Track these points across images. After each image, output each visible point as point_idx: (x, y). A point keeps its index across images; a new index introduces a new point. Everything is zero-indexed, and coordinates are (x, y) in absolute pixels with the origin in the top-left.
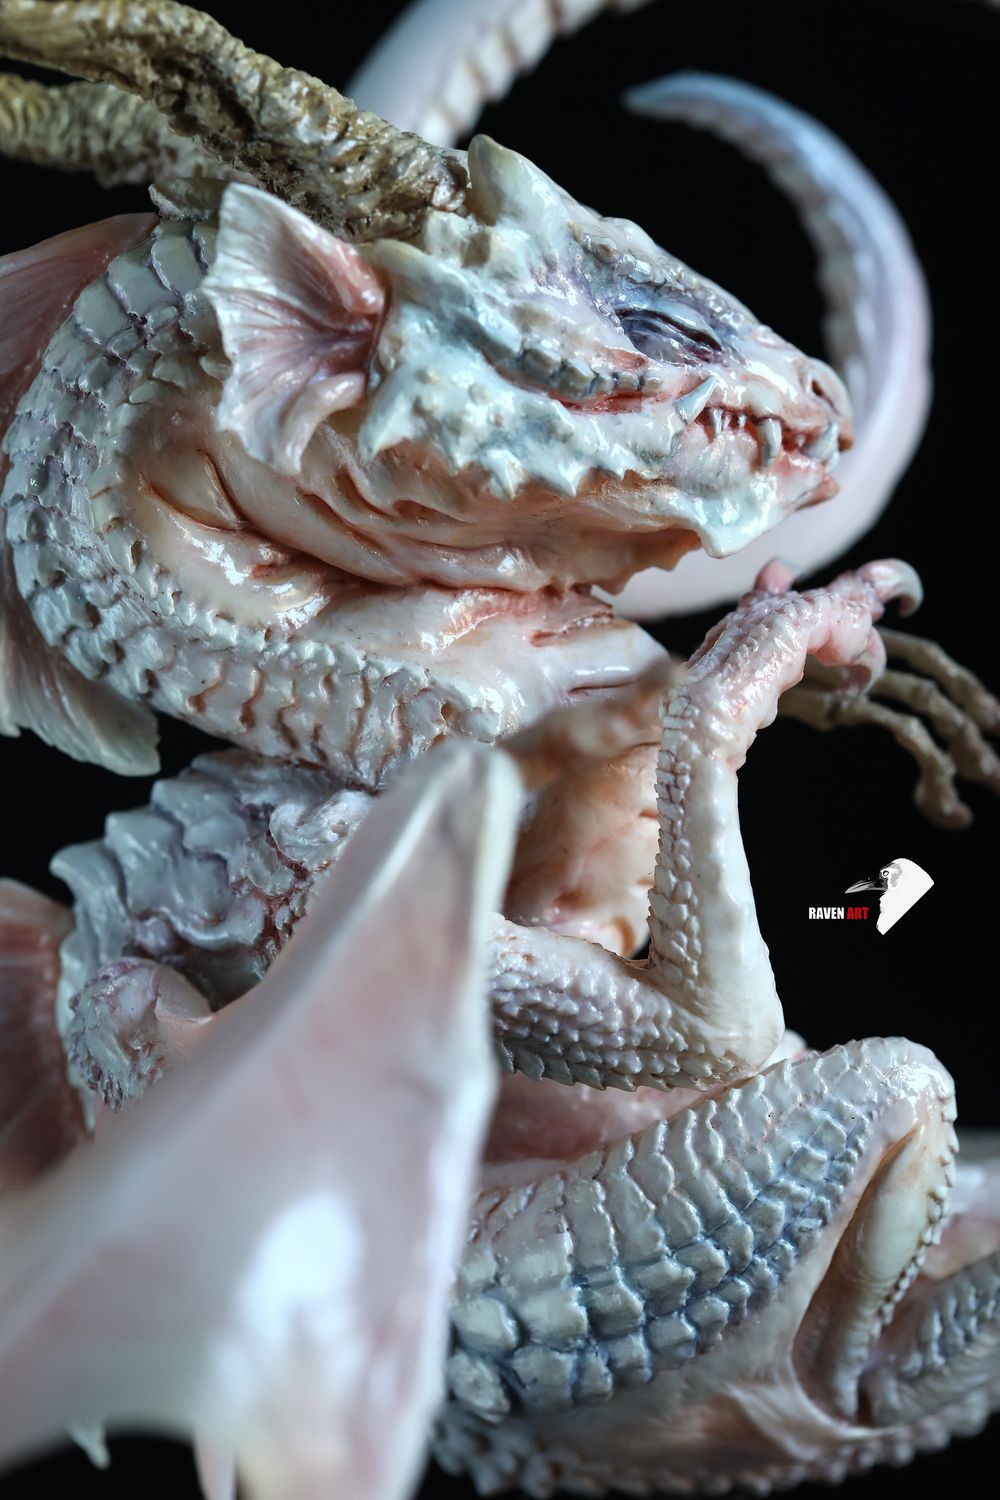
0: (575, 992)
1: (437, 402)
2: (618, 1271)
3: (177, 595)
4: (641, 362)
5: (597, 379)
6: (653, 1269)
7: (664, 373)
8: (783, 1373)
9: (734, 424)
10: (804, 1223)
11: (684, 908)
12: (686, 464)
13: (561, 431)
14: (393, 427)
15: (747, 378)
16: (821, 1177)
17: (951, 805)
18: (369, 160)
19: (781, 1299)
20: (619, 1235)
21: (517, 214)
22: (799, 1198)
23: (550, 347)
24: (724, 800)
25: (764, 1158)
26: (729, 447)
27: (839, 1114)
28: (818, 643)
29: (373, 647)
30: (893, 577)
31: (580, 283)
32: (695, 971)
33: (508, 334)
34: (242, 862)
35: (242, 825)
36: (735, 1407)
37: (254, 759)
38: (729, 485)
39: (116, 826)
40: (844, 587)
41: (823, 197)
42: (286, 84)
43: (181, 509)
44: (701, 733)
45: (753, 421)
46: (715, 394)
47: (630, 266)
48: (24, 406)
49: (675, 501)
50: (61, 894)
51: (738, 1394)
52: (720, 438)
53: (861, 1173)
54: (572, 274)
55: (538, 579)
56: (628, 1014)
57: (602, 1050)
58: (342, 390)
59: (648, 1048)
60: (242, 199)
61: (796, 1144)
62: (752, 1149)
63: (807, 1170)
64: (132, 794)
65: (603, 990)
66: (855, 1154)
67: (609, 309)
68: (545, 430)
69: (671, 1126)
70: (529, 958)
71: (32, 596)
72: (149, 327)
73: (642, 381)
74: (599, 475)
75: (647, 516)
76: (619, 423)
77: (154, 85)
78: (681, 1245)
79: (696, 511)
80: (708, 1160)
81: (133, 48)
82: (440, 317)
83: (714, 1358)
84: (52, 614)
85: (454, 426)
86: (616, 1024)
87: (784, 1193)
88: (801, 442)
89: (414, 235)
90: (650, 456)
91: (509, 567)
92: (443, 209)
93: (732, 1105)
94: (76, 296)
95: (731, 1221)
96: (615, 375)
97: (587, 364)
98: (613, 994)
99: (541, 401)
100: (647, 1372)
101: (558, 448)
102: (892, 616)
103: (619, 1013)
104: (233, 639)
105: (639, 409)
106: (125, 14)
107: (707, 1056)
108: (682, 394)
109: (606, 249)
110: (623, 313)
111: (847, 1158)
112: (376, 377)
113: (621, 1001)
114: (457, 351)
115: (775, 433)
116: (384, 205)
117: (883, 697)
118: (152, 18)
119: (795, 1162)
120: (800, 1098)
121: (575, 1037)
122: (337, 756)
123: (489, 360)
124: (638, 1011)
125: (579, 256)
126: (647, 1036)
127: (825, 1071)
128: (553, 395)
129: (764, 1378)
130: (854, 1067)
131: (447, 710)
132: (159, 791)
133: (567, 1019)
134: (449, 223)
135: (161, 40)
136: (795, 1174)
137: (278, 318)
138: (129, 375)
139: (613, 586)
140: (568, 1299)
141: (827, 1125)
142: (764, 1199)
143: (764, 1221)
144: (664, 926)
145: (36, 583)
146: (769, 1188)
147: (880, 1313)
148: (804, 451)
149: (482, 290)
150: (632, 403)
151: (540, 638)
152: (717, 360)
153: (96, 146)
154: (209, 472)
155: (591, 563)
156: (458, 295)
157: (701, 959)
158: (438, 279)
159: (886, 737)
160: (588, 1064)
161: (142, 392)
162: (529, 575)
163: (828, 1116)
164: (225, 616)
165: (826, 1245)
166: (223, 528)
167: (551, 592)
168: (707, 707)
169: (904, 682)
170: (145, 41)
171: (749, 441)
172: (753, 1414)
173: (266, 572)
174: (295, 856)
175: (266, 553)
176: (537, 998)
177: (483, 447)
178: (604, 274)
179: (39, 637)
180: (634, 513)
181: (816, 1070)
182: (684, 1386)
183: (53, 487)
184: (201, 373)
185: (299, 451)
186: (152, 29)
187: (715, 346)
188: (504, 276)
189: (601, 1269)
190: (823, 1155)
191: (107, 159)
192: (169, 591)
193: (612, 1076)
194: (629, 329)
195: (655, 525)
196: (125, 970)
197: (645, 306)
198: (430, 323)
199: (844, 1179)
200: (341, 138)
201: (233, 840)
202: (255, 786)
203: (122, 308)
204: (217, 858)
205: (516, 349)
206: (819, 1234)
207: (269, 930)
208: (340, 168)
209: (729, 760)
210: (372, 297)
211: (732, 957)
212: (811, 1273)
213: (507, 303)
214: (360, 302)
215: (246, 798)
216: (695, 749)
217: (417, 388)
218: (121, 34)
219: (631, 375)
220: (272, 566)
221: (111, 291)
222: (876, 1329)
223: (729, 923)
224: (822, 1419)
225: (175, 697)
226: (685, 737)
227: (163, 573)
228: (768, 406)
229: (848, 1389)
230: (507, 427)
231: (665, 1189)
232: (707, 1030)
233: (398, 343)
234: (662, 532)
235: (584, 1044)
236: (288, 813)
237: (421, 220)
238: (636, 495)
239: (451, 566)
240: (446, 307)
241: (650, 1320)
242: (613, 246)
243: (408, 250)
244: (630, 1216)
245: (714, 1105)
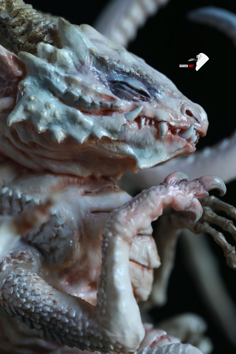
0: (68, 315)
1: (33, 107)
4: (112, 99)
5: (93, 104)
7: (122, 103)
9: (150, 124)
12: (129, 136)
13: (78, 121)
14: (18, 115)
18: (25, 25)
23: (76, 91)
26: (148, 131)
33: (63, 87)
38: (147, 144)
45: (157, 123)
46: (142, 112)
49: (127, 148)
52: (143, 127)
55: (87, 174)
56: (84, 325)
57: (76, 336)
67: (105, 80)
68: (73, 120)
70: (54, 302)
73: (112, 106)
74: (93, 137)
75: (116, 153)
76: (102, 119)
79: (133, 152)
82: (39, 79)
86: (80, 328)
89: (35, 50)
90: (112, 131)
92: (46, 42)
96: (101, 103)
99: (71, 109)
101: (78, 127)
103: (80, 324)
105: (111, 115)
108: (131, 111)
109: (104, 59)
110: (111, 82)
112: (17, 99)
113: (82, 320)
114: (44, 91)
115: (165, 127)
121: (67, 331)
123: (55, 94)
124: (87, 324)
125: (95, 61)
126: (90, 333)
128: (77, 108)
133: (64, 324)
134: (46, 47)
144: (98, 295)
148: (180, 134)
149: (54, 70)
150: (109, 113)
151: (87, 193)
152: (147, 100)
156: (45, 71)
162: (83, 172)
167: (93, 178)
171: (154, 128)
176: (55, 316)
177: (49, 124)
178: (103, 68)
180: (111, 152)
187: (147, 96)
188: (63, 66)
194: (115, 88)
195: (121, 157)
197: (121, 80)
198: (36, 81)
200: (15, 17)
205: (63, 91)
208: (14, 27)
210: (19, 72)
213: (63, 75)
216: (110, 234)
217: (27, 103)
219: (108, 103)
228: (163, 118)
230: (58, 118)
232: (109, 334)
233: (24, 87)
235: (70, 334)
238: (111, 145)
239: (54, 167)
240: (41, 76)
242: (107, 58)
243: (31, 56)
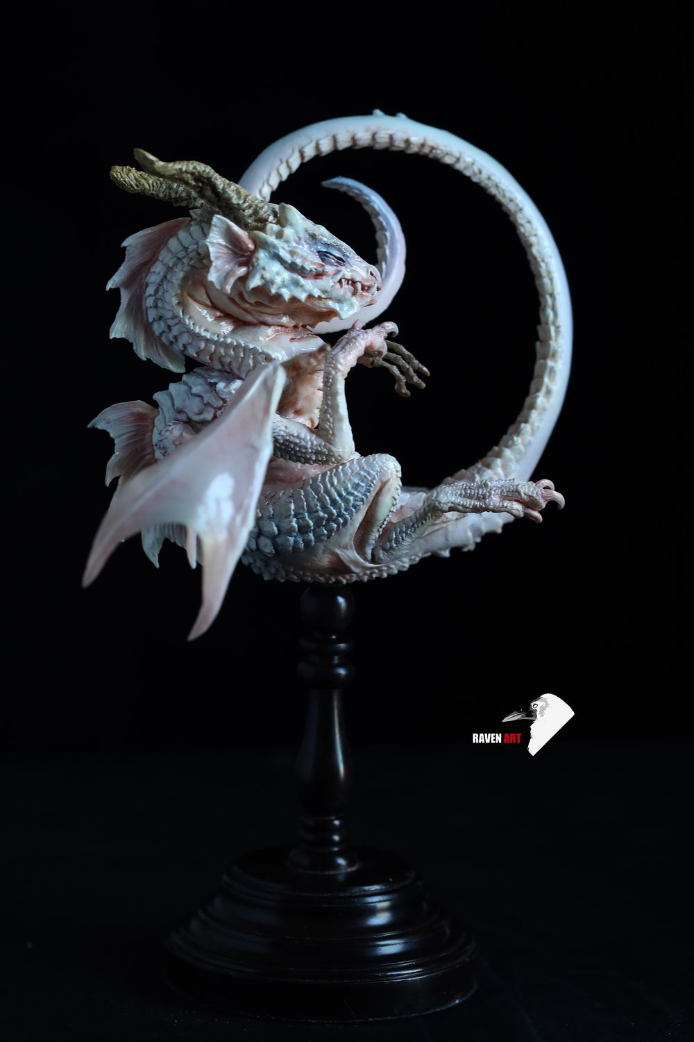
0: (298, 437)
1: (268, 275)
2: (306, 514)
3: (194, 324)
4: (323, 266)
5: (311, 271)
6: (316, 514)
7: (329, 269)
8: (351, 546)
9: (348, 283)
10: (358, 503)
11: (329, 415)
12: (334, 294)
13: (301, 284)
14: (255, 282)
15: (352, 271)
16: (363, 491)
17: (405, 390)
18: (252, 208)
19: (351, 524)
20: (308, 505)
21: (291, 225)
22: (357, 496)
23: (299, 261)
24: (341, 387)
25: (347, 485)
26: (347, 288)
27: (369, 473)
28: (368, 344)
29: (247, 340)
30: (391, 326)
31: (307, 243)
32: (331, 432)
33: (288, 258)
34: (208, 397)
35: (207, 387)
36: (337, 556)
37: (212, 369)
38: (346, 300)
39: (173, 387)
40: (377, 329)
41: (377, 214)
42: (230, 187)
43: (196, 300)
44: (335, 368)
45: (354, 283)
46: (344, 275)
47: (321, 239)
48: (153, 269)
49: (331, 304)
50: (155, 405)
51: (338, 551)
52: (344, 287)
53: (374, 490)
54: (305, 241)
55: (293, 323)
56: (312, 444)
57: (305, 453)
58: (243, 270)
59: (317, 453)
60: (217, 219)
61: (357, 481)
62: (344, 482)
63: (359, 489)
64: (177, 378)
65: (306, 437)
66: (372, 485)
67: (315, 251)
68: (296, 284)
69: (322, 475)
70: (286, 427)
71: (152, 322)
72: (189, 250)
73: (323, 271)
74: (310, 296)
75: (322, 308)
76: (316, 282)
77: (194, 185)
78: (324, 508)
79: (336, 307)
80: (332, 485)
81: (189, 175)
82: (269, 252)
83: (332, 540)
84: (157, 328)
85: (272, 282)
86: (309, 446)
87: (352, 494)
88: (366, 288)
89: (263, 229)
90: (324, 292)
91: (285, 320)
92: (271, 223)
93: (339, 470)
94: (168, 239)
95: (338, 502)
96: (316, 269)
97: (308, 266)
98: (308, 438)
99: (296, 276)
100: (313, 543)
101: (300, 289)
102: (390, 337)
103: (310, 443)
104: (208, 337)
105: (322, 279)
106: (188, 167)
107: (333, 456)
108: (334, 274)
109: (315, 234)
110: (319, 252)
111: (370, 486)
112: (251, 268)
113: (310, 440)
114: (273, 262)
115: (359, 286)
116: (255, 221)
117: (386, 359)
118: (195, 168)
119: (356, 486)
120: (358, 469)
121: (298, 449)
122: (235, 370)
123: (282, 264)
124: (315, 443)
125: (308, 236)
126: (317, 450)
127: (365, 462)
128: (299, 274)
129: (346, 548)
130: (373, 461)
131: (266, 359)
132: (184, 377)
133: (296, 444)
134: (273, 227)
135: (197, 174)
136: (356, 489)
137: (225, 251)
138: (183, 263)
139: (313, 326)
140: (292, 521)
141: (365, 477)
142: (347, 496)
143: (347, 501)
144: (323, 420)
145: (154, 319)
146: (349, 493)
147: (378, 531)
148: (367, 291)
149: (281, 245)
150: (320, 277)
151: (292, 339)
152: (344, 265)
153: (173, 195)
154: (204, 291)
155: (307, 320)
156: (275, 247)
157: (333, 429)
158: (269, 242)
159: (387, 370)
160: (301, 457)
161: (186, 268)
162: (290, 322)
163: (365, 474)
164: (206, 330)
165: (364, 509)
166: (207, 306)
167: (296, 327)
168: (337, 361)
169: (393, 355)
170: (192, 174)
171: (352, 288)
172: (342, 557)
173: (218, 319)
174: (224, 396)
175: (218, 314)
176: (288, 438)
177: (279, 288)
178: (314, 241)
179: (153, 333)
180: (320, 307)
181: (363, 461)
182: (323, 548)
183: (160, 293)
184: (204, 264)
185: (230, 287)
186: (195, 171)
187: (344, 261)
188: (287, 242)
189: (302, 514)
190: (364, 485)
191: (176, 199)
192: (192, 323)
193: (307, 461)
194: (320, 256)
195: (326, 310)
196: (174, 424)
197: (325, 250)
198: (267, 254)
199: (369, 491)
200: (244, 202)
201: (206, 392)
202: (212, 377)
203: (182, 244)
204: (201, 396)
205: (290, 262)
206: (362, 507)
207: (215, 417)
208: (244, 210)
209: (343, 376)
210: (251, 246)
211: (341, 429)
212: (359, 518)
213: (288, 249)
214: (248, 248)
215: (209, 380)
216: (333, 372)
217: (263, 272)
218: (186, 172)
219: (320, 269)
220: (220, 317)
221: (178, 240)
222: (377, 536)
223: (341, 420)
224: (362, 560)
225: (192, 352)
226: (330, 369)
227: (190, 318)
228: (358, 279)
229: (369, 552)
230: (286, 283)
231: (320, 492)
232: (333, 449)
233: (258, 259)
234: (327, 312)
235: (300, 451)
236: (221, 385)
237: (265, 225)
238: (320, 302)
239: (269, 319)
240: (271, 249)
241: (315, 528)
242: (317, 234)
243: (261, 234)
244: (310, 499)
245: (334, 470)
